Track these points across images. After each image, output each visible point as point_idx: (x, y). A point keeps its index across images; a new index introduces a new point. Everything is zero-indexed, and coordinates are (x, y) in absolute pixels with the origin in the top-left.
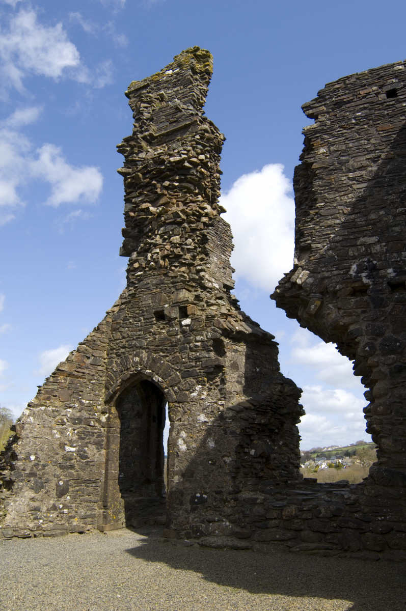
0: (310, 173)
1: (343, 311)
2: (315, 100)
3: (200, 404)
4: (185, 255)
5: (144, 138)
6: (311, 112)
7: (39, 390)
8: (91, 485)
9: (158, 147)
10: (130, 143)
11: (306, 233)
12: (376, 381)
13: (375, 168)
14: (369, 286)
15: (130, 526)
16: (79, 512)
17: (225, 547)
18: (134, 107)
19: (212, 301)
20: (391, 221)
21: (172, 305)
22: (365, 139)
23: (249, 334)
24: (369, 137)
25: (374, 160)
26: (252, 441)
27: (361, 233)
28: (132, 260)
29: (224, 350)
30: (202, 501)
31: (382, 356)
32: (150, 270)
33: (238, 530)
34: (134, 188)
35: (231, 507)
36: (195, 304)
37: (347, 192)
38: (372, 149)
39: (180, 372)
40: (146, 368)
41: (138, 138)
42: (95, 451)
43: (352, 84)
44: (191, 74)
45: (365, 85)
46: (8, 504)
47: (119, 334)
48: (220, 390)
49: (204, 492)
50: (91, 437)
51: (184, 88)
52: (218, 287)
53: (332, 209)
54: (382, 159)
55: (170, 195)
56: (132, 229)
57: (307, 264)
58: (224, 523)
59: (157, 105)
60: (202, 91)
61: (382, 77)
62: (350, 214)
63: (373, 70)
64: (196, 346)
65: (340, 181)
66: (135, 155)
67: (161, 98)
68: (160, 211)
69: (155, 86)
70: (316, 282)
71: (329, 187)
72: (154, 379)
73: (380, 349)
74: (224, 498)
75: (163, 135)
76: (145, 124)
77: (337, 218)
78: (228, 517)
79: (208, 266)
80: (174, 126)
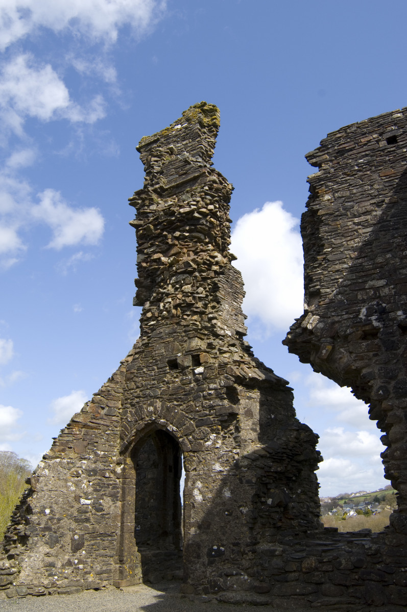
0: (316, 220)
1: (354, 355)
2: (318, 149)
3: (215, 453)
4: (197, 303)
5: (155, 191)
6: (314, 160)
7: (54, 442)
8: (106, 538)
9: (169, 199)
10: (141, 196)
11: (315, 279)
12: (392, 425)
13: (379, 213)
14: (380, 329)
15: (147, 581)
16: (94, 567)
17: (244, 602)
18: (145, 161)
19: (225, 349)
20: (398, 264)
21: (185, 354)
22: (368, 185)
23: (263, 380)
24: (372, 182)
25: (378, 205)
26: (269, 489)
27: (370, 277)
28: (145, 310)
29: (238, 398)
30: (219, 553)
31: (397, 399)
32: (162, 319)
33: (256, 584)
34: (146, 239)
35: (250, 559)
36: (208, 352)
37: (353, 237)
38: (376, 194)
39: (194, 421)
40: (161, 417)
41: (150, 191)
42: (111, 503)
43: (353, 133)
44: (199, 128)
45: (365, 133)
46: (23, 560)
47: (133, 383)
48: (235, 438)
49: (221, 544)
50: (106, 489)
51: (192, 141)
52: (230, 334)
53: (340, 253)
54: (386, 203)
55: (181, 245)
56: (145, 279)
57: (317, 309)
58: (242, 577)
59: (167, 159)
60: (210, 143)
61: (382, 125)
62: (357, 258)
63: (372, 119)
64: (210, 394)
65: (346, 226)
66: (146, 208)
67: (171, 152)
68: (172, 261)
69: (165, 141)
70: (327, 327)
71: (335, 232)
72: (169, 428)
73: (394, 393)
74: (242, 550)
75: (173, 187)
76: (155, 177)
77: (344, 263)
78: (246, 570)
79: (220, 313)
80: (184, 178)
